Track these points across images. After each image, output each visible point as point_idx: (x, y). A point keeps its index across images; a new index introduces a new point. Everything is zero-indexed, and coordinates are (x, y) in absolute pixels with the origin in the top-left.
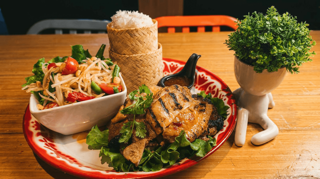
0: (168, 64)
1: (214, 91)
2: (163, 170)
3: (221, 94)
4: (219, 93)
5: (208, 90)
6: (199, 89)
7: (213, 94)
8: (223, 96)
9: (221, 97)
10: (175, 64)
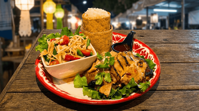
0: (115, 36)
1: (145, 54)
2: (122, 98)
3: (150, 56)
4: (149, 55)
5: (141, 53)
6: (135, 52)
7: (145, 56)
8: (151, 57)
9: (150, 58)
10: (119, 36)
